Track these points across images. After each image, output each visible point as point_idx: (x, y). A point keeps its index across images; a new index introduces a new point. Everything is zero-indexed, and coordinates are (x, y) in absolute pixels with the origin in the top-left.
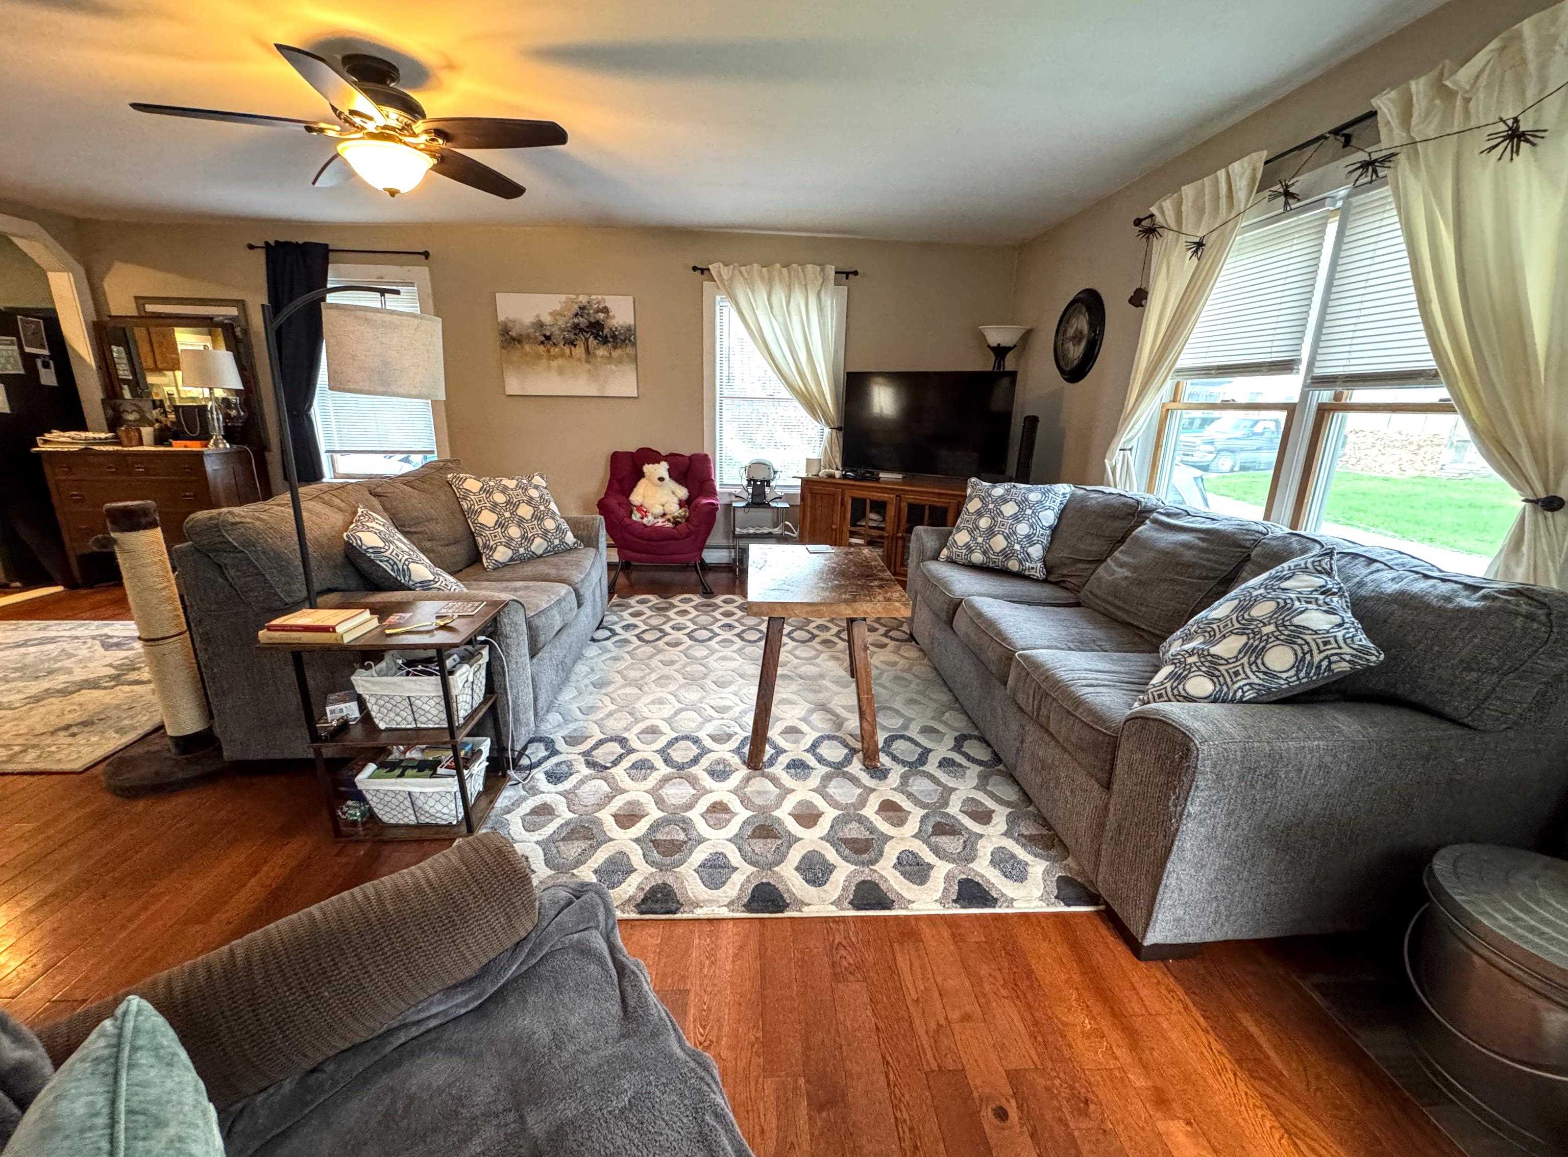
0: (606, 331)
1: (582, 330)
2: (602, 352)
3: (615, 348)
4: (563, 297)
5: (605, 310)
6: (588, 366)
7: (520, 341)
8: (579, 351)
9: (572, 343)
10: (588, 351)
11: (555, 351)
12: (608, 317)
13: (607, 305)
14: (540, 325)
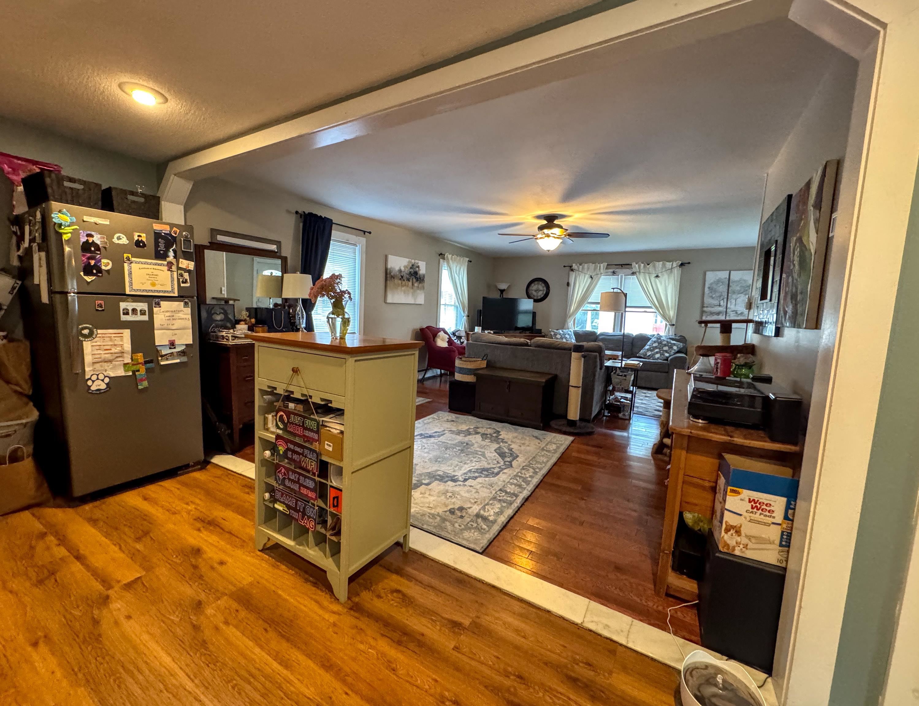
0: (418, 276)
1: (412, 275)
2: (416, 285)
3: (420, 283)
4: (408, 260)
5: (418, 267)
6: (412, 290)
7: (394, 278)
8: (410, 283)
9: (408, 280)
10: (413, 285)
11: (404, 283)
12: (419, 270)
13: (419, 264)
14: (400, 271)
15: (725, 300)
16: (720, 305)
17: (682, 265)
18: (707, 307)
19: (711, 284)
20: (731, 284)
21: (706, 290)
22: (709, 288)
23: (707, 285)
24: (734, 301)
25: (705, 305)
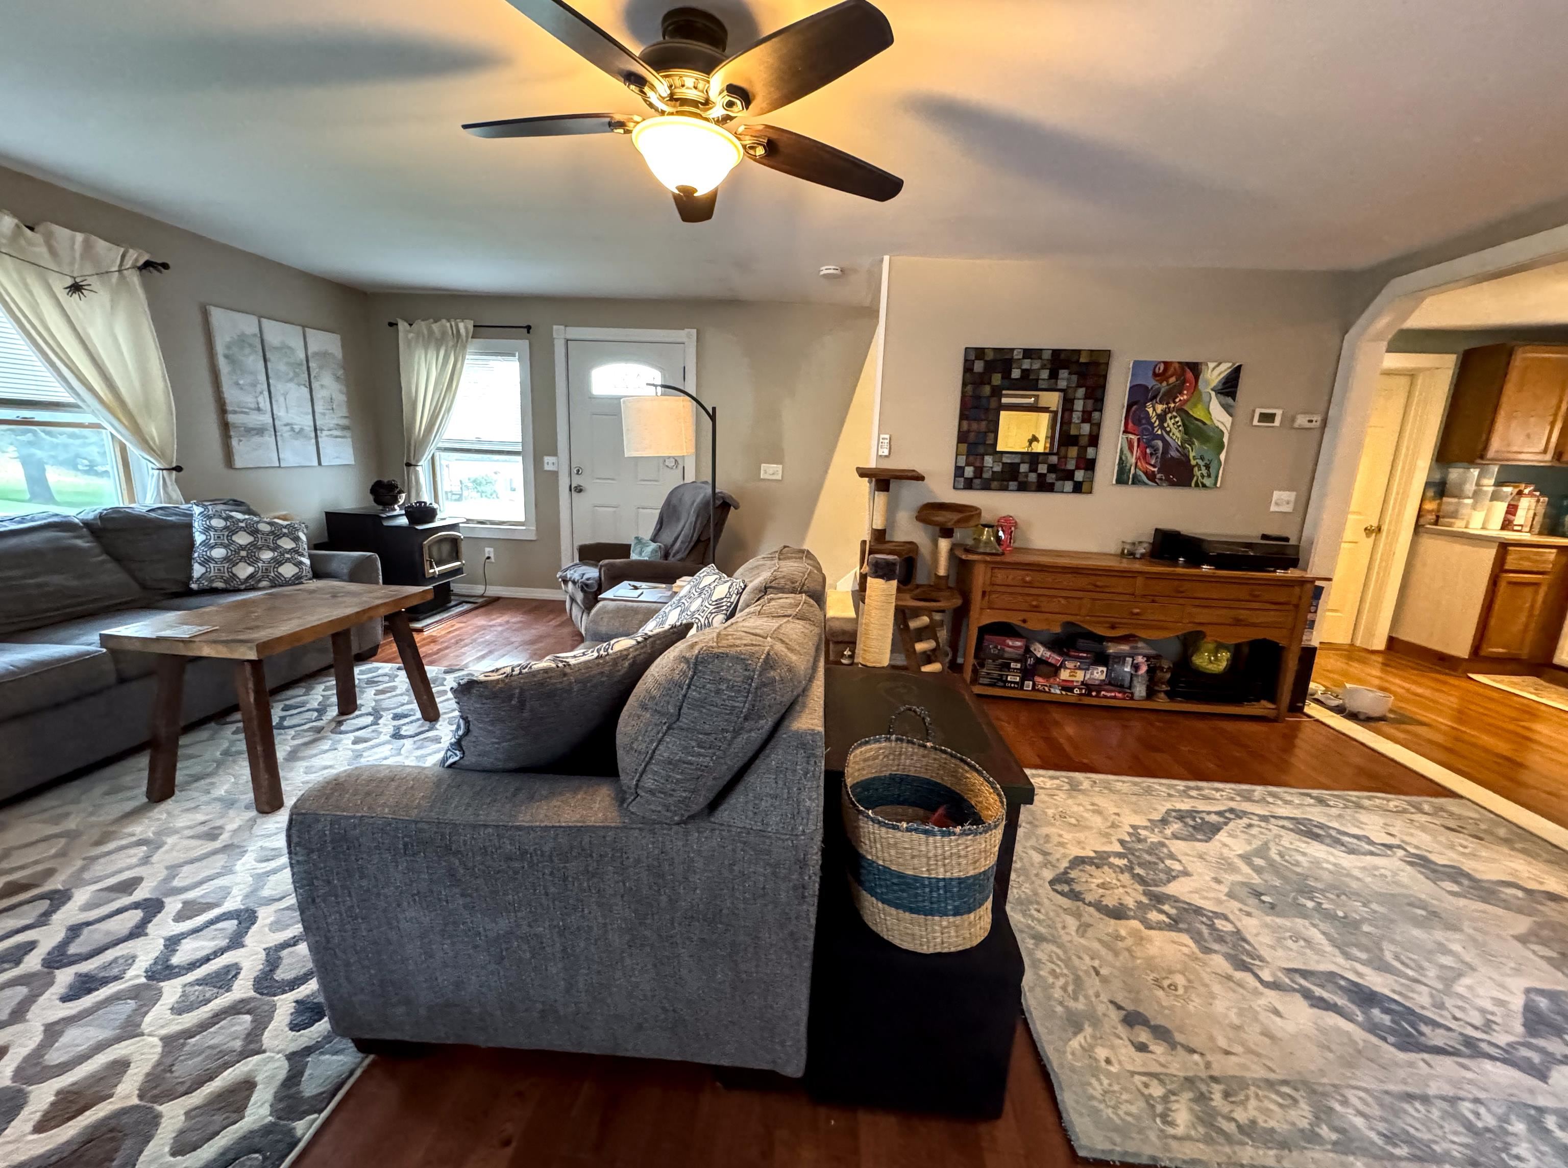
15: (266, 393)
16: (259, 409)
17: (148, 265)
18: (235, 412)
19: (228, 347)
20: (268, 355)
21: (222, 363)
22: (226, 357)
23: (220, 349)
24: (282, 399)
25: (229, 408)
